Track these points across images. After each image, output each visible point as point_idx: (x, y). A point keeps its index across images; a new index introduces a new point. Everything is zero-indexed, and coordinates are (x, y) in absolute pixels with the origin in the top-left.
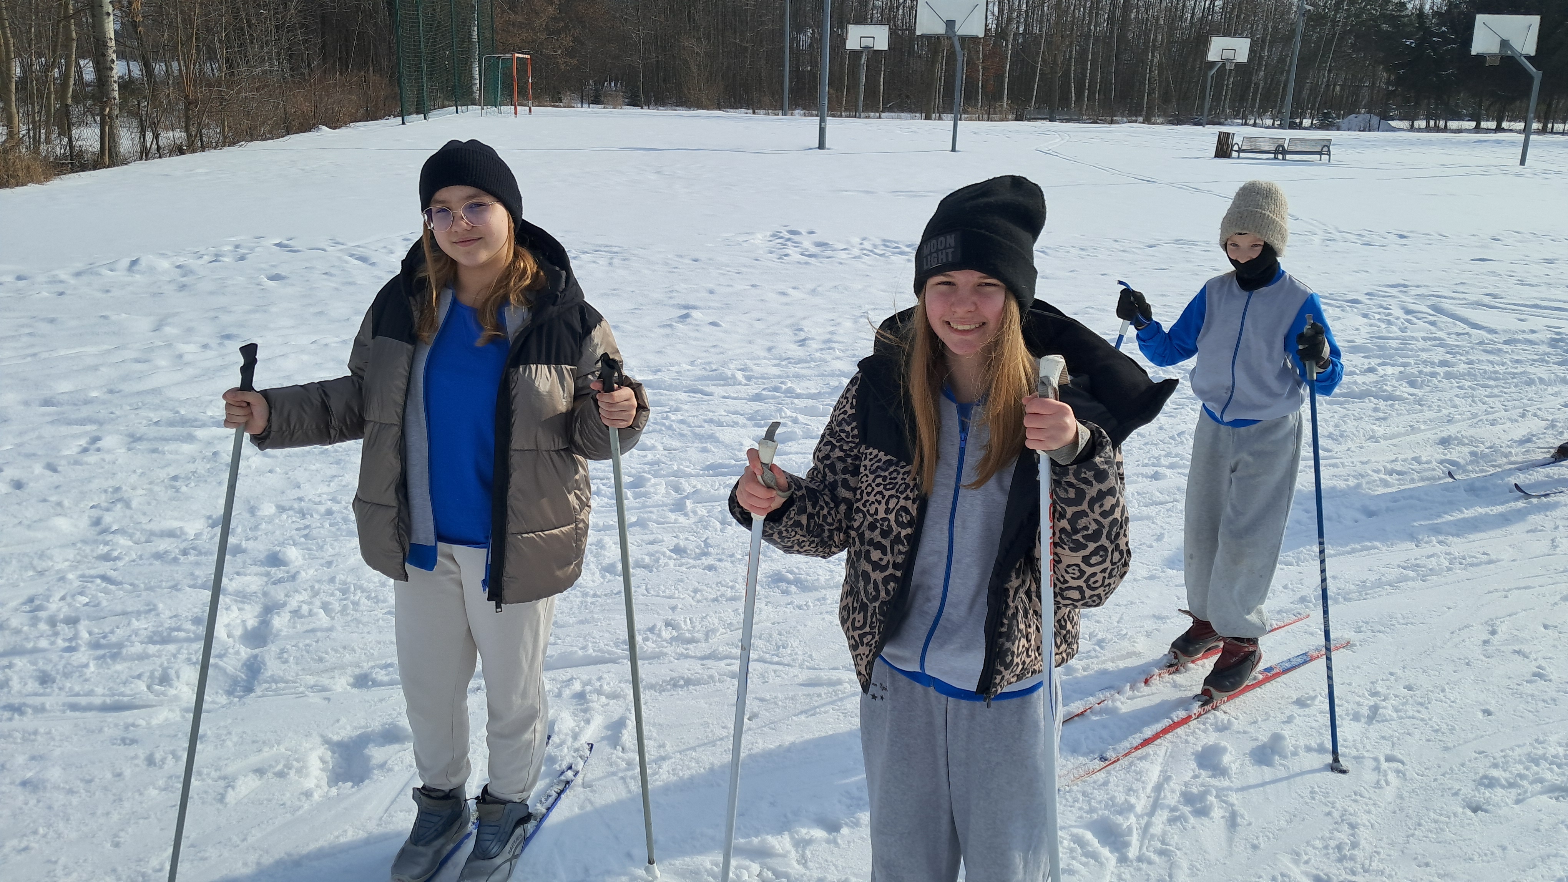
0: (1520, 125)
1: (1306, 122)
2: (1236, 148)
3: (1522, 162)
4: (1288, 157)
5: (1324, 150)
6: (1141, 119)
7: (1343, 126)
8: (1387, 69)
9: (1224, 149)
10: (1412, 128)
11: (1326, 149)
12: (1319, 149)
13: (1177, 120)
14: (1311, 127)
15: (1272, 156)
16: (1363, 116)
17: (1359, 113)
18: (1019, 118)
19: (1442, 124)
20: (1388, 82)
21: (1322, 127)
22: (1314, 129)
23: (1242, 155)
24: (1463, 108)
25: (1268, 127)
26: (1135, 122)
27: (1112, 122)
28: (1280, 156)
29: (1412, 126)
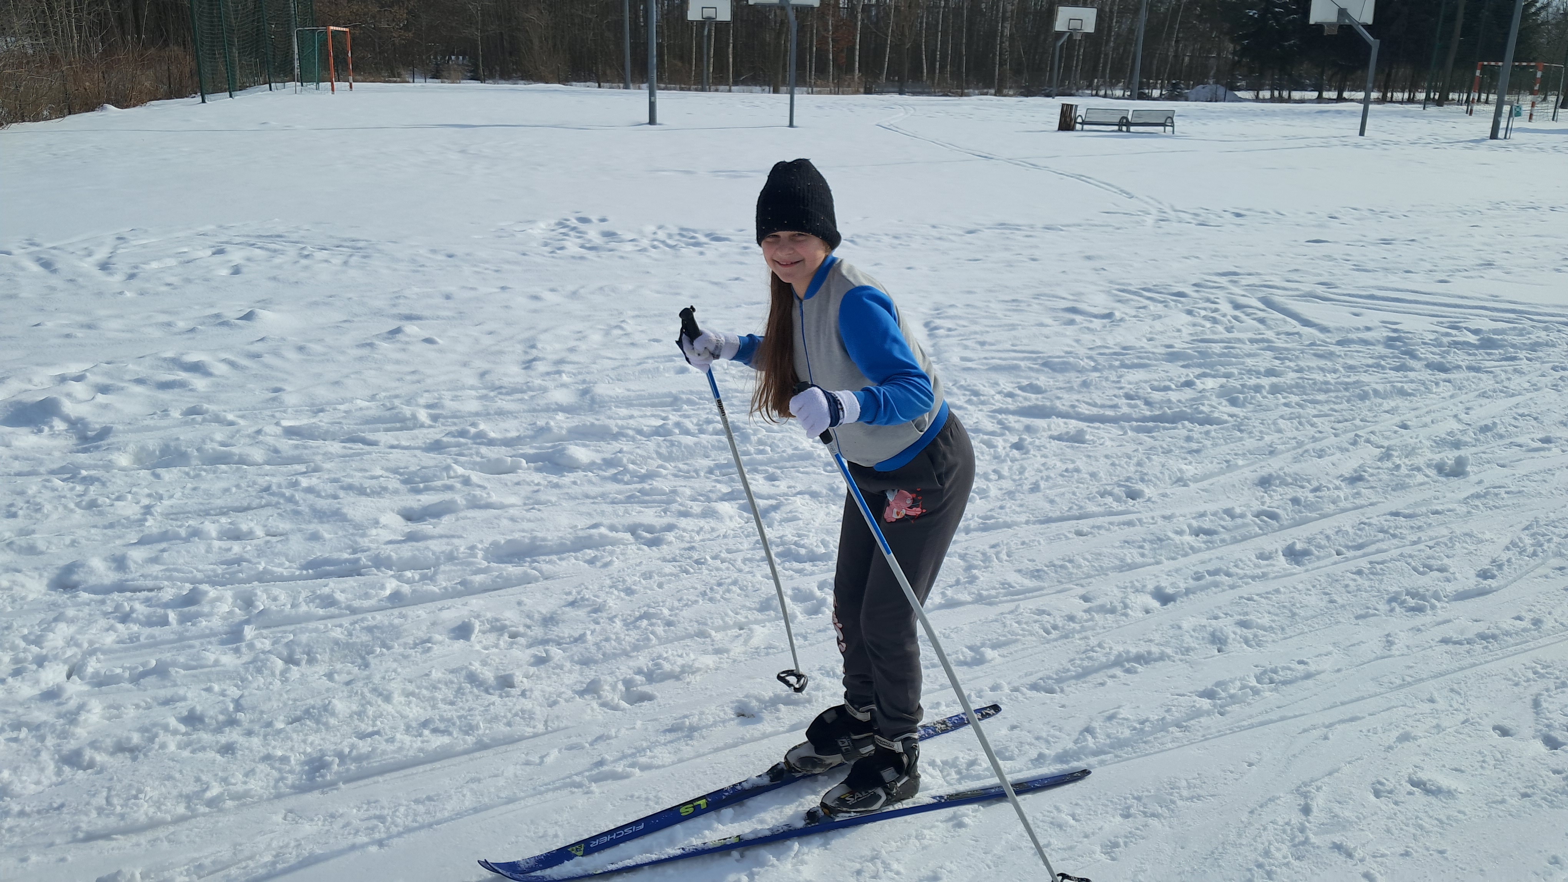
0: (1361, 95)
1: (1156, 93)
2: (1079, 120)
3: (1362, 133)
4: (1132, 129)
5: (1167, 121)
6: (993, 91)
7: (1191, 96)
8: (1233, 40)
9: (1067, 122)
10: (1257, 99)
11: (1169, 120)
12: (1162, 121)
13: (1028, 92)
14: (1160, 98)
15: (1116, 128)
16: (1210, 86)
17: (1207, 83)
18: (868, 91)
19: (1285, 94)
20: (1234, 53)
21: (1171, 98)
22: (1164, 100)
23: (1086, 127)
24: (1306, 78)
25: (1118, 98)
26: (986, 94)
27: (962, 95)
28: (1124, 128)
29: (1257, 96)
